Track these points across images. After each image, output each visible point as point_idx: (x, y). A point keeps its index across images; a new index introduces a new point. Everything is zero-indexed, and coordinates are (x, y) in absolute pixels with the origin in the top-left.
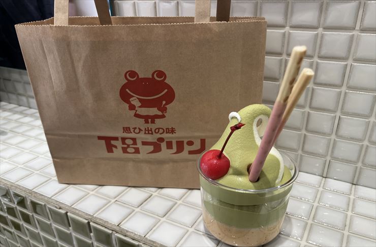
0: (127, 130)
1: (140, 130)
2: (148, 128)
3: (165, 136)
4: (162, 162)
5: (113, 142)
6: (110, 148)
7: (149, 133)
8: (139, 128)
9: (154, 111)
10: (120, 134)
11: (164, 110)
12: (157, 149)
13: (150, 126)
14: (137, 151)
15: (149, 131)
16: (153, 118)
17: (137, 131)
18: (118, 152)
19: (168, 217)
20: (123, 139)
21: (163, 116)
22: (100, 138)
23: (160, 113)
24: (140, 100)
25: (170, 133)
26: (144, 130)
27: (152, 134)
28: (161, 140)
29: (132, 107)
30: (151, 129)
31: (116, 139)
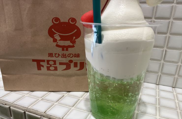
0: (50, 55)
1: (59, 55)
2: (64, 54)
3: (74, 59)
4: (70, 76)
5: (42, 63)
6: (39, 67)
7: (64, 57)
8: (58, 54)
9: (68, 43)
10: (46, 58)
11: (74, 42)
12: (68, 67)
13: (65, 52)
14: (56, 69)
15: (64, 56)
16: (67, 48)
17: (57, 55)
18: (44, 70)
19: (75, 107)
20: (48, 61)
21: (73, 46)
22: (34, 60)
23: (71, 44)
24: (60, 36)
25: (77, 57)
26: (61, 55)
27: (66, 57)
28: (71, 61)
29: (55, 40)
30: (66, 54)
31: (44, 61)
